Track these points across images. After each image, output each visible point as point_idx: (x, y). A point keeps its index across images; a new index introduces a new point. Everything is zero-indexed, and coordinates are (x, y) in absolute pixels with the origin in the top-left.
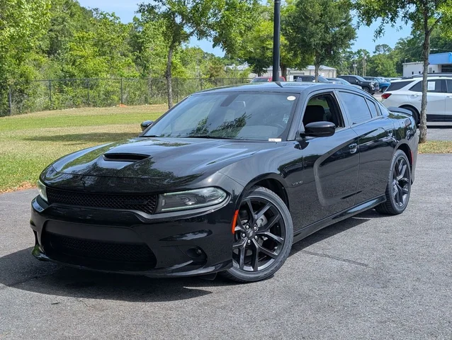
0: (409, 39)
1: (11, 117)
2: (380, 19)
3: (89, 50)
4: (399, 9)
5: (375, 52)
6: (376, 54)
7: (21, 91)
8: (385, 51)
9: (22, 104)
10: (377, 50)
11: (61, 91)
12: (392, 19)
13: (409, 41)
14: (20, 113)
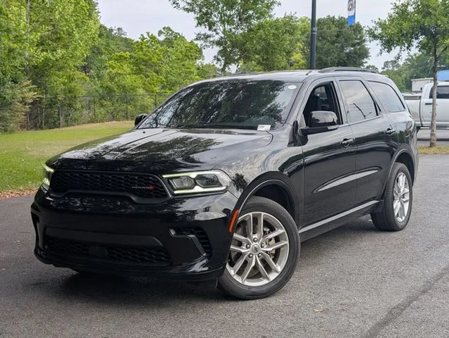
0: (417, 55)
1: (61, 129)
2: (398, 48)
3: (127, 68)
4: (414, 40)
5: (383, 68)
6: (385, 70)
7: (70, 105)
8: (393, 67)
9: (70, 118)
10: (385, 66)
11: (102, 106)
12: (408, 48)
13: (418, 58)
14: (68, 126)
